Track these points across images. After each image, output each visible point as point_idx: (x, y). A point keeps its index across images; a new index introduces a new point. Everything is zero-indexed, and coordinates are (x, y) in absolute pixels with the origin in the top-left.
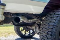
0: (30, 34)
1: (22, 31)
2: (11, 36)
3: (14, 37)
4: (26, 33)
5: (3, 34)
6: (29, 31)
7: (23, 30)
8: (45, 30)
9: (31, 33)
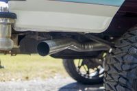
0: (98, 75)
1: (79, 67)
2: (55, 77)
3: (64, 80)
4: (88, 73)
5: (40, 73)
6: (96, 69)
7: (83, 64)
8: (115, 71)
9: (101, 72)
